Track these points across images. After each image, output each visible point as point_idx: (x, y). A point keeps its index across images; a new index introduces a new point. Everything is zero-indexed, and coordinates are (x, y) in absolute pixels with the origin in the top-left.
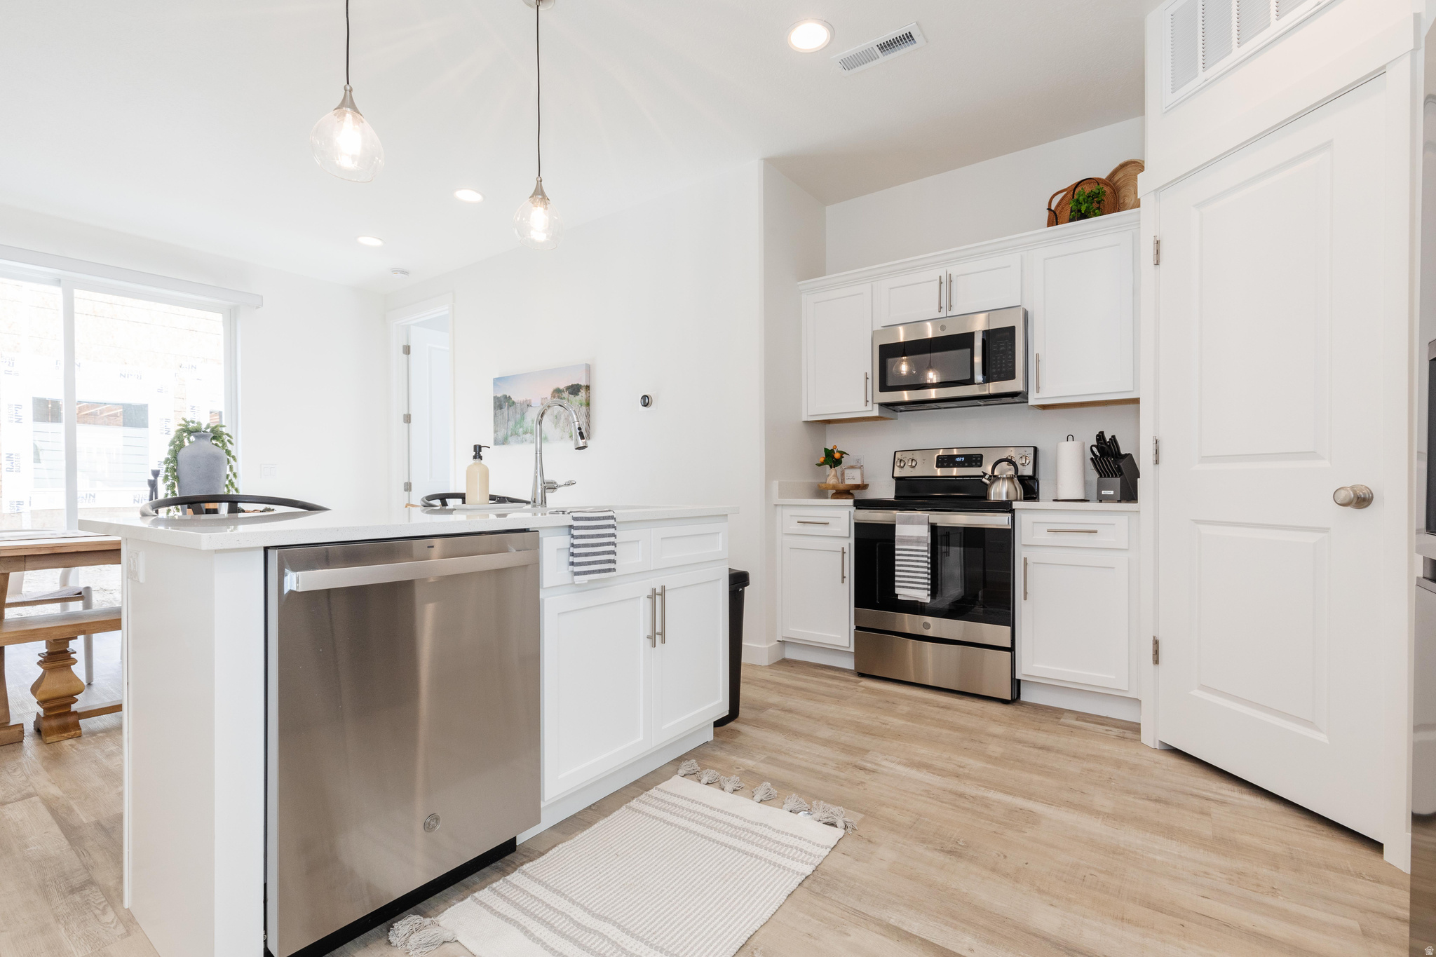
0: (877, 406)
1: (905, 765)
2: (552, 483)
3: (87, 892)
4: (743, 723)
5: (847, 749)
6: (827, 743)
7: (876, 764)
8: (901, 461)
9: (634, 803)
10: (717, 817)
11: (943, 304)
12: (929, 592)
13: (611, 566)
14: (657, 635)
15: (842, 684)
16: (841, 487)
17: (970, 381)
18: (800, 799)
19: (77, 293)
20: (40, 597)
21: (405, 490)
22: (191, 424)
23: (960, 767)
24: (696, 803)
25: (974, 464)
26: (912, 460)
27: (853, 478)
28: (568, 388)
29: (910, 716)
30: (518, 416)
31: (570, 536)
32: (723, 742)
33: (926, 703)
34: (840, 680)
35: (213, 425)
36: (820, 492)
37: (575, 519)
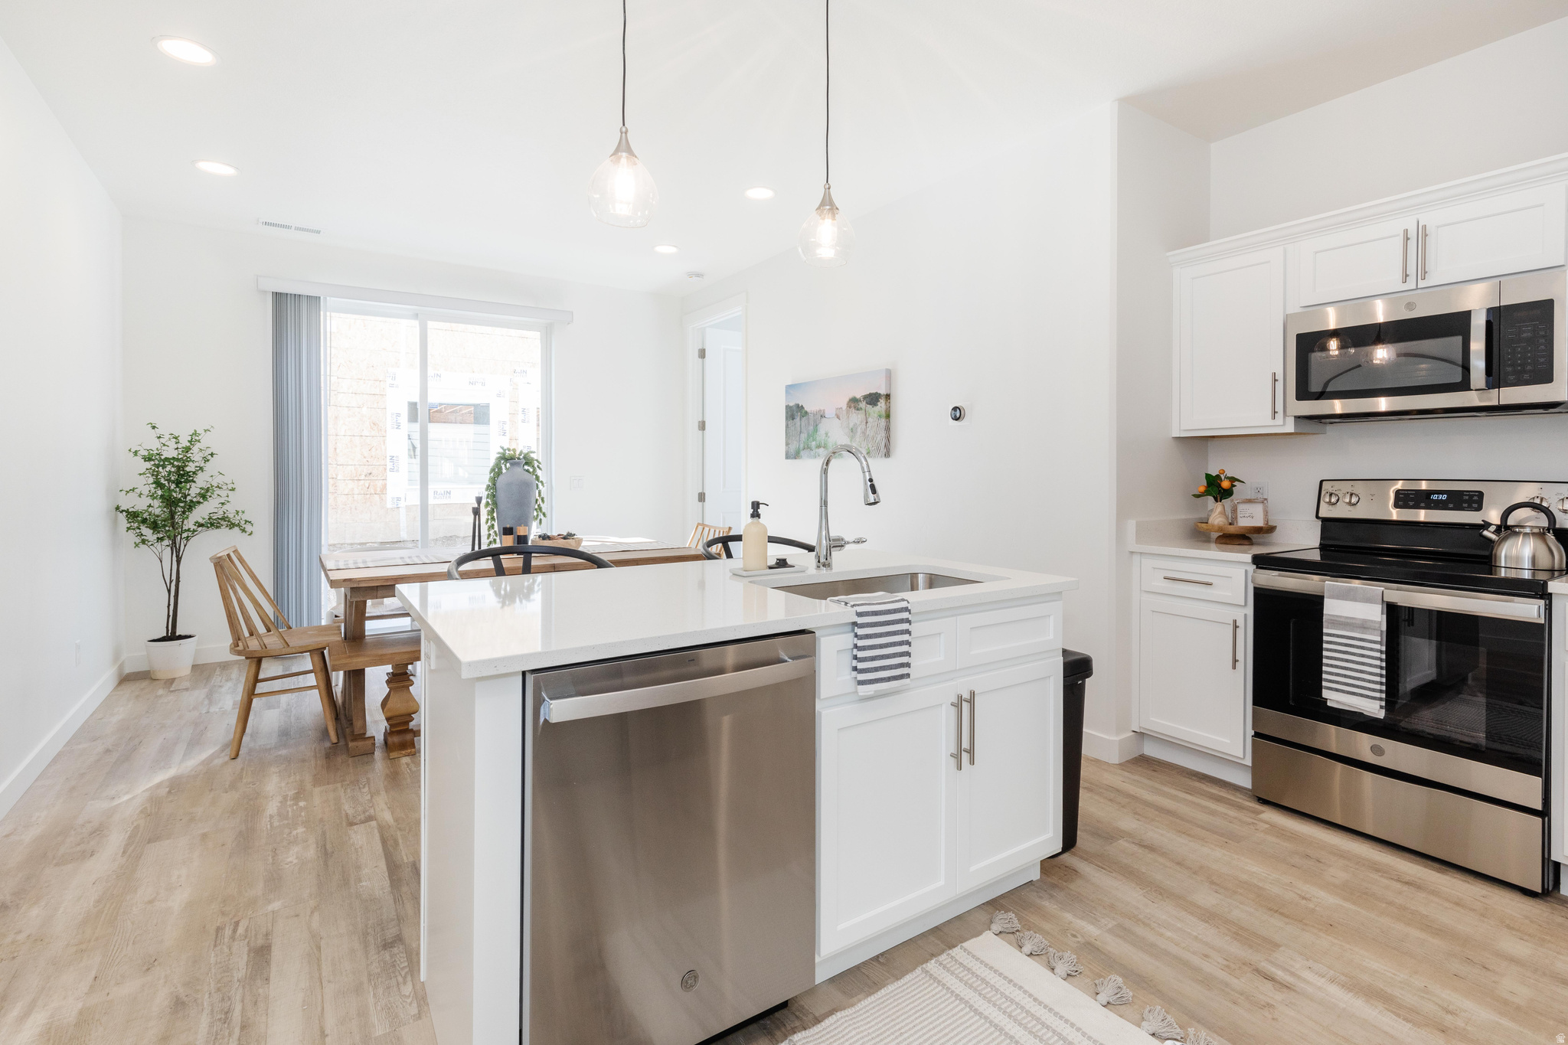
0: (1291, 422)
1: (1343, 986)
2: (838, 540)
3: (395, 950)
4: (1082, 858)
5: (1241, 934)
6: (1209, 916)
7: (1293, 974)
8: (1331, 495)
9: (932, 965)
10: (1043, 1019)
11: (1412, 270)
12: (1383, 703)
13: (904, 671)
14: (965, 752)
15: (1232, 813)
16: (1232, 529)
17: (1464, 385)
18: (1169, 1017)
19: (431, 324)
20: (392, 610)
21: (699, 501)
22: (507, 451)
23: (1448, 1012)
24: (1015, 985)
25: (1465, 505)
26: (1351, 495)
27: (1250, 517)
28: (865, 397)
29: (1349, 891)
30: (811, 428)
31: (852, 634)
32: (1054, 886)
33: (1377, 870)
34: (1230, 804)
35: (525, 451)
36: (1200, 534)
37: (860, 615)
